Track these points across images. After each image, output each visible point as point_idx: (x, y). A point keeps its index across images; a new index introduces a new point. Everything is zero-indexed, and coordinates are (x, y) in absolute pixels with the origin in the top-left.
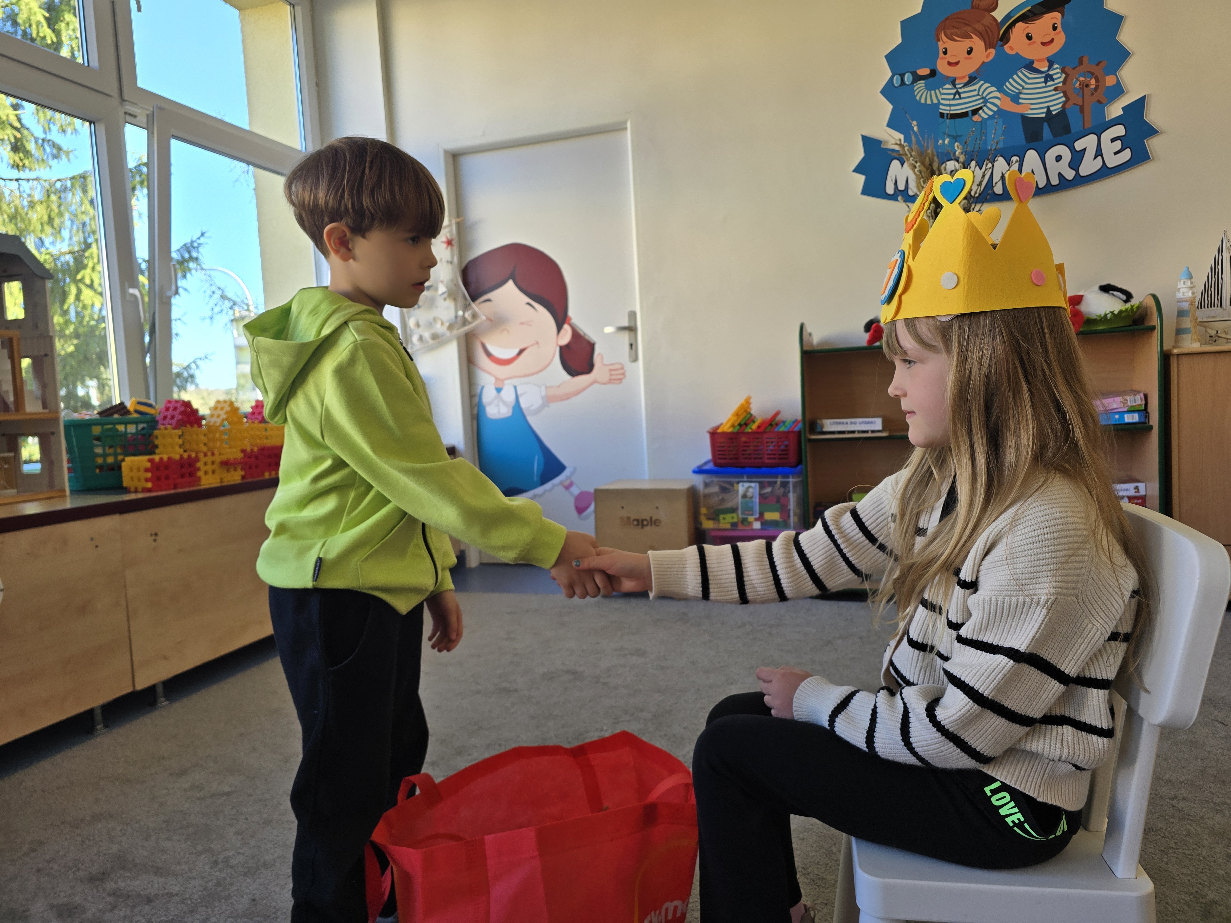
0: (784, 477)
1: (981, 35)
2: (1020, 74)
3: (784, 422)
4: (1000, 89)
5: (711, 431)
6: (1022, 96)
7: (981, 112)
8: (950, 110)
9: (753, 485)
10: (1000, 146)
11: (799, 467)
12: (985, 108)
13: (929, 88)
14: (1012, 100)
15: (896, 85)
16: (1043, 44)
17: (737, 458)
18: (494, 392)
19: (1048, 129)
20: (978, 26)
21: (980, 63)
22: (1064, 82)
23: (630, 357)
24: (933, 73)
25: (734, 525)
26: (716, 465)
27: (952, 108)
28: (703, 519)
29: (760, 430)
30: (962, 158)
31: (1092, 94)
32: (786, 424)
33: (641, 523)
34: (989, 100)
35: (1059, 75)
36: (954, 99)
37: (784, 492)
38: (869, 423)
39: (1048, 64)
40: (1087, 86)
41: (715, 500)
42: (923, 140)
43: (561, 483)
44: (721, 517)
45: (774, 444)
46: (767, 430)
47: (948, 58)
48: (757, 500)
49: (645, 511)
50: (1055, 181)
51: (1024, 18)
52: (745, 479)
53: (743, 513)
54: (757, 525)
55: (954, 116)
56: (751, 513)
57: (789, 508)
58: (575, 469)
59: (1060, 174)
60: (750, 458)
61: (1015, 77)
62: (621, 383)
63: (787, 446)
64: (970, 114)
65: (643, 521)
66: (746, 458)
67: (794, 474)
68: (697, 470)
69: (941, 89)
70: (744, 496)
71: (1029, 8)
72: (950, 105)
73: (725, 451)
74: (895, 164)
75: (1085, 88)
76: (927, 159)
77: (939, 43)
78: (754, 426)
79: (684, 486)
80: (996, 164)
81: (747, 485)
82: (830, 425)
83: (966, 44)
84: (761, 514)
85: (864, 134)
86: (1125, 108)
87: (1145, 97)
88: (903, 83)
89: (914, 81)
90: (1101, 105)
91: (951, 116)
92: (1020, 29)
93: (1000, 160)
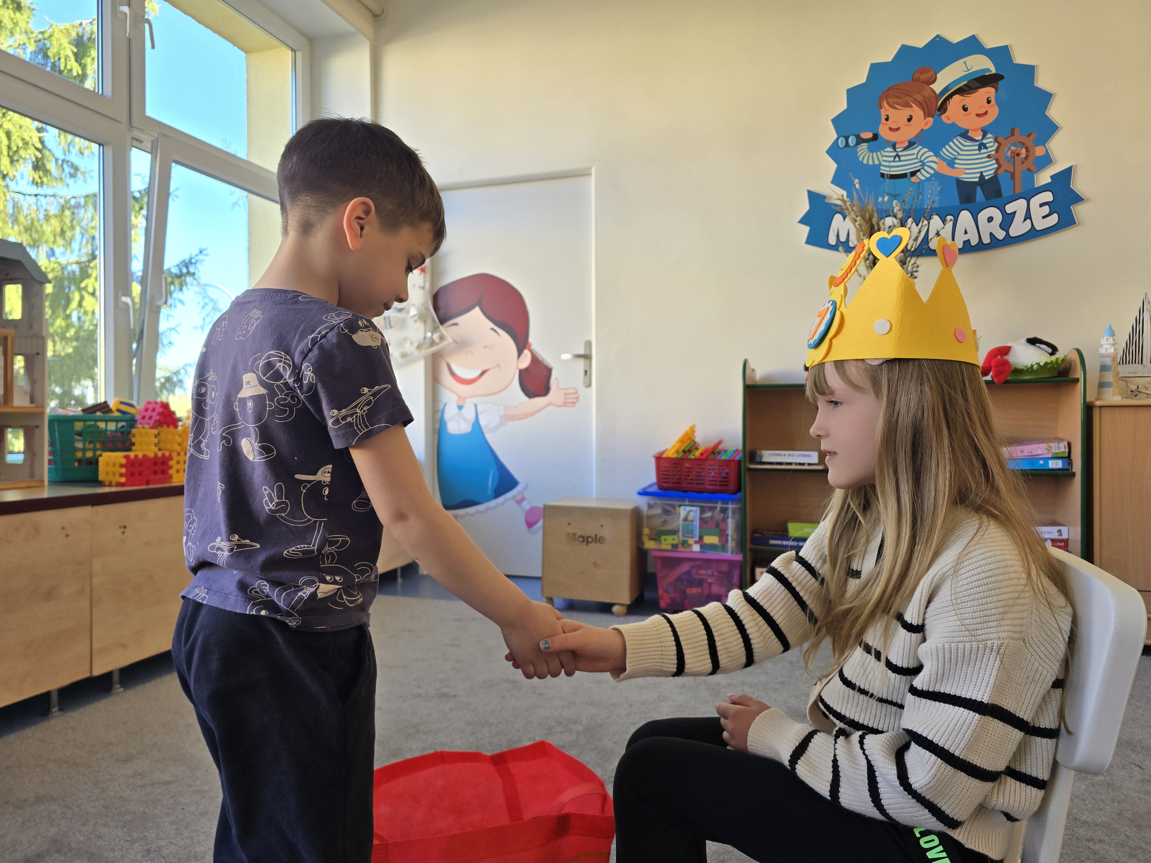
0: (723, 503)
1: (920, 105)
2: (955, 141)
3: (726, 451)
4: (937, 154)
5: (657, 456)
6: (957, 161)
7: (918, 174)
8: (890, 171)
9: (694, 508)
10: (936, 205)
11: (739, 494)
12: (922, 171)
13: (871, 150)
14: (948, 165)
15: (841, 146)
16: (978, 115)
17: (680, 483)
18: (456, 409)
19: (981, 193)
20: (919, 97)
21: (919, 130)
22: (997, 151)
23: (584, 383)
24: (875, 137)
25: (675, 546)
26: (660, 488)
27: (892, 169)
28: (645, 539)
29: (703, 457)
30: (900, 215)
32: (728, 453)
33: (586, 540)
34: (927, 164)
35: (992, 144)
36: (894, 161)
37: (724, 518)
38: (806, 456)
39: (982, 133)
40: (1018, 155)
41: (657, 522)
42: (864, 196)
43: (514, 498)
44: (663, 538)
45: (716, 471)
46: (710, 457)
47: (891, 124)
48: (697, 523)
49: (590, 529)
50: (986, 240)
51: (960, 91)
52: (687, 503)
53: (683, 536)
54: (696, 548)
55: (893, 177)
56: (691, 535)
57: (727, 532)
58: (527, 485)
59: (991, 234)
60: (693, 483)
61: (951, 144)
62: (574, 406)
63: (727, 474)
64: (909, 175)
65: (588, 537)
66: (689, 483)
67: (733, 501)
68: (641, 491)
69: (882, 152)
70: (686, 519)
71: (963, 83)
72: (890, 167)
73: (668, 475)
74: (838, 217)
75: (1016, 157)
76: (867, 215)
77: (882, 110)
78: (697, 453)
79: (629, 506)
80: (931, 221)
81: (688, 508)
82: (770, 456)
83: (907, 112)
84: (701, 538)
85: (810, 189)
86: (1052, 177)
87: (1071, 168)
88: (847, 144)
89: (858, 144)
90: (1031, 173)
91: (890, 177)
92: (956, 101)
93: (935, 218)
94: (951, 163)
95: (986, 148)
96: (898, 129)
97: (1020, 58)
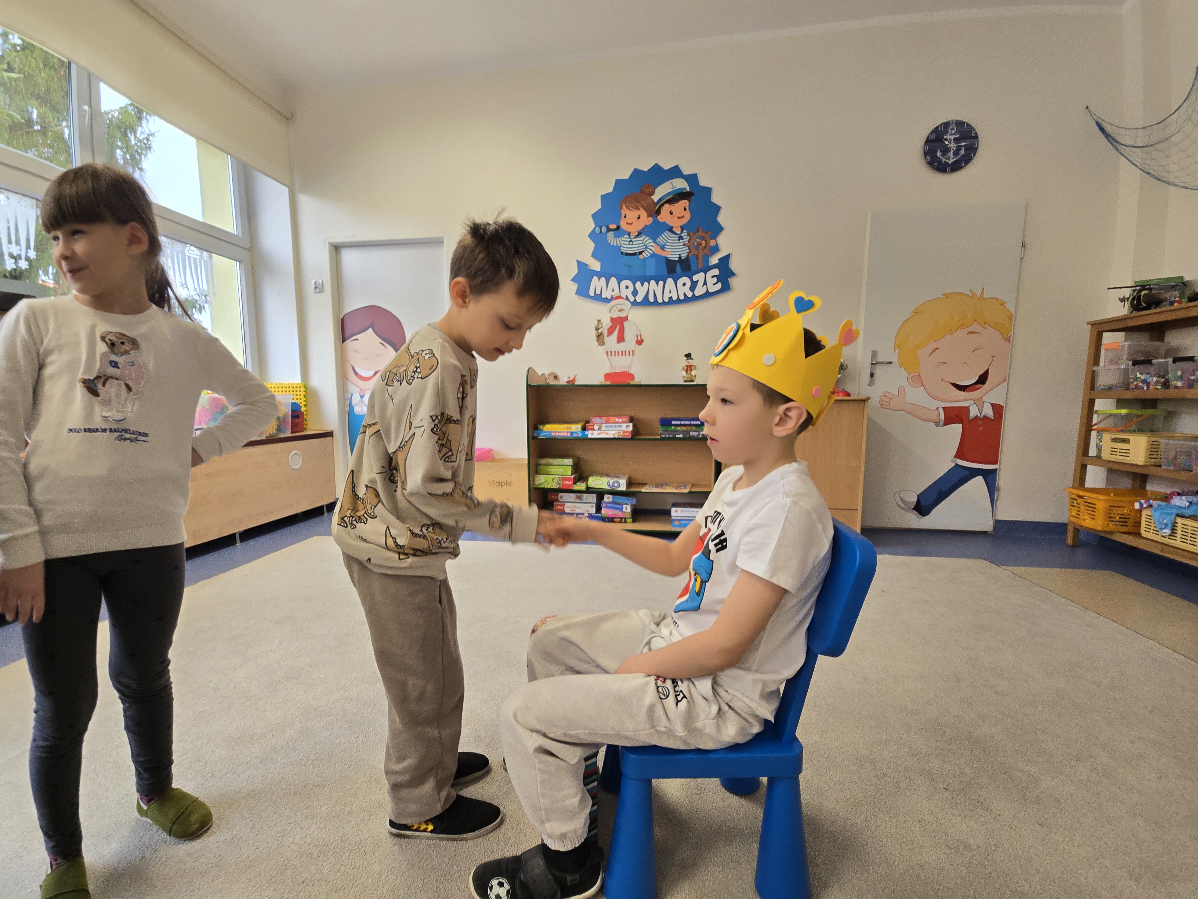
1: (645, 209)
2: (665, 233)
4: (655, 242)
6: (666, 246)
7: (643, 253)
8: (627, 251)
10: (653, 273)
12: (646, 251)
13: (615, 236)
14: (661, 248)
15: (597, 233)
16: (679, 218)
18: (359, 398)
19: (679, 267)
20: (643, 203)
21: (644, 225)
22: (689, 241)
24: (618, 228)
27: (628, 249)
34: (648, 247)
35: (686, 237)
36: (629, 244)
39: (680, 230)
40: (701, 244)
47: (628, 220)
50: (682, 297)
51: (669, 201)
55: (629, 254)
59: (685, 294)
61: (663, 235)
64: (638, 254)
69: (622, 238)
71: (671, 196)
72: (625, 248)
74: (595, 278)
75: (699, 246)
77: (622, 210)
80: (651, 284)
83: (636, 213)
85: (578, 259)
86: (719, 260)
87: (729, 255)
88: (601, 232)
89: (607, 232)
90: (707, 256)
91: (627, 254)
92: (666, 208)
93: (653, 282)
94: (662, 248)
95: (683, 239)
96: (632, 224)
97: (703, 182)
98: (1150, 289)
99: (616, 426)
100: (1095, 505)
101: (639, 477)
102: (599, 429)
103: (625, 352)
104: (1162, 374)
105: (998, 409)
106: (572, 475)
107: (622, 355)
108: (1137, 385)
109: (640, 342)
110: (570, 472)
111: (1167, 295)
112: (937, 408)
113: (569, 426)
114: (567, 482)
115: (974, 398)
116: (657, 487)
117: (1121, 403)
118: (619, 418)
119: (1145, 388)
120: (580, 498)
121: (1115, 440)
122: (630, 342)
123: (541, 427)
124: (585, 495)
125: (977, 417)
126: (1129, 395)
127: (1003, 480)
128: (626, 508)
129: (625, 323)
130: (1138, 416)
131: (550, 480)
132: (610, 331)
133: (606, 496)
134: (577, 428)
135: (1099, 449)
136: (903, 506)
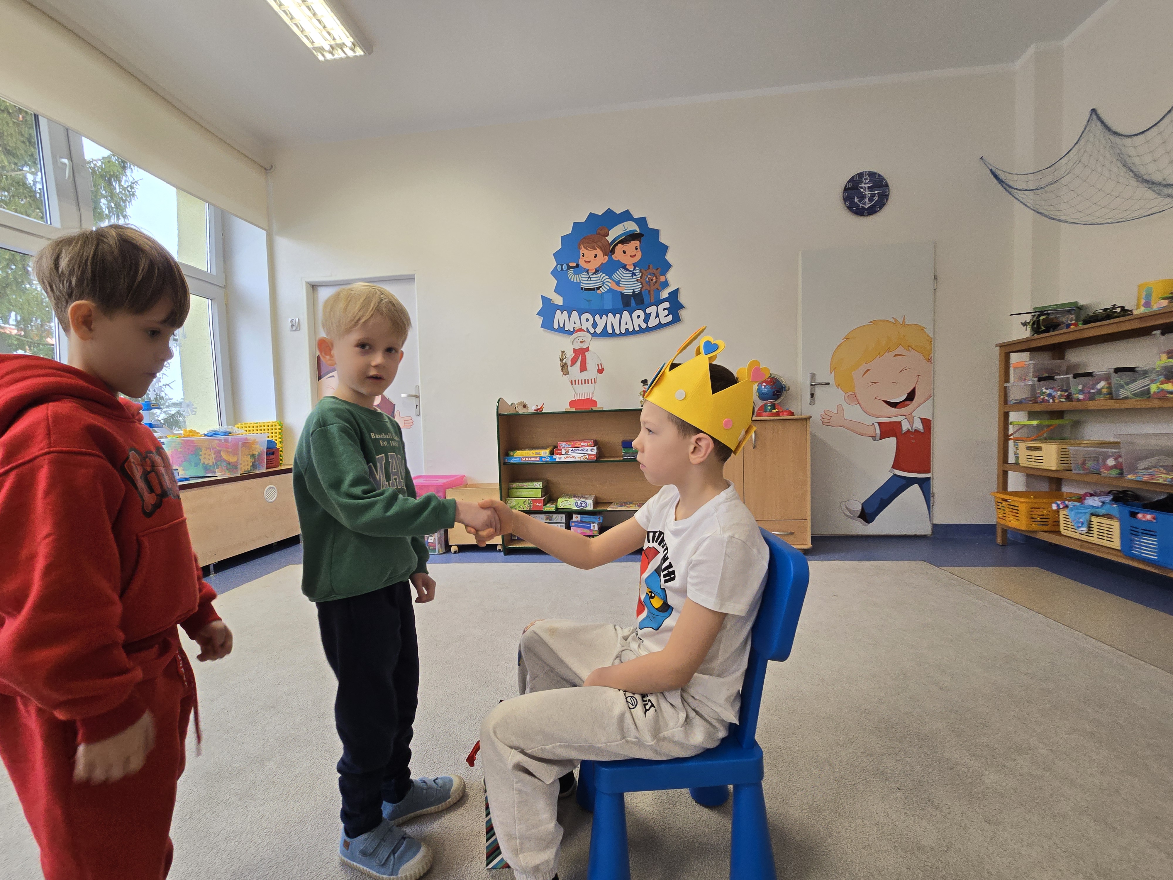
1: (601, 249)
2: (620, 271)
4: (610, 278)
6: (621, 282)
7: (601, 289)
10: (610, 307)
12: (603, 287)
13: (575, 273)
14: (616, 284)
15: (559, 270)
16: (631, 256)
19: (634, 301)
20: (600, 244)
21: (601, 263)
22: (641, 277)
23: (416, 413)
24: (577, 266)
27: (587, 285)
31: (654, 285)
34: (605, 283)
35: (639, 273)
36: (587, 281)
39: (633, 267)
40: (652, 280)
50: (637, 329)
51: (622, 242)
55: (588, 290)
59: (639, 325)
62: (410, 428)
64: (596, 289)
69: (581, 275)
71: (624, 237)
77: (580, 250)
83: (594, 252)
85: (543, 295)
86: (669, 294)
87: (678, 289)
88: (562, 269)
89: (567, 270)
90: (658, 291)
91: (586, 289)
92: (620, 247)
93: (610, 315)
94: (618, 283)
95: (636, 276)
96: (589, 262)
97: (651, 225)
98: (1048, 314)
99: (582, 450)
100: (1018, 507)
101: (605, 496)
102: (566, 454)
103: (588, 380)
104: (1065, 388)
105: (927, 423)
106: (542, 497)
107: (585, 383)
108: (1043, 399)
109: (601, 371)
110: (540, 495)
111: (1064, 319)
112: (873, 424)
113: (538, 451)
114: (538, 504)
115: (905, 413)
116: (621, 505)
117: (1032, 415)
118: (584, 442)
119: (1051, 401)
120: (550, 519)
121: (1029, 448)
122: (591, 372)
123: (512, 453)
124: (555, 516)
125: (908, 430)
126: (1038, 408)
127: (936, 487)
128: (594, 526)
129: (586, 353)
130: (1048, 426)
131: (521, 503)
132: (574, 362)
133: (574, 516)
134: (546, 453)
135: (1017, 457)
136: (850, 515)
